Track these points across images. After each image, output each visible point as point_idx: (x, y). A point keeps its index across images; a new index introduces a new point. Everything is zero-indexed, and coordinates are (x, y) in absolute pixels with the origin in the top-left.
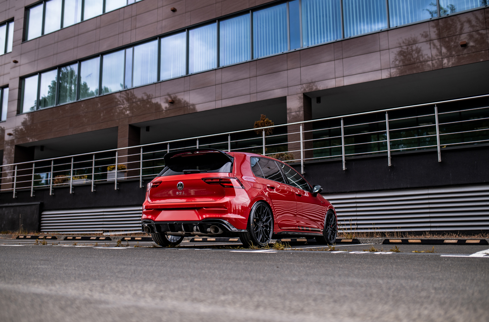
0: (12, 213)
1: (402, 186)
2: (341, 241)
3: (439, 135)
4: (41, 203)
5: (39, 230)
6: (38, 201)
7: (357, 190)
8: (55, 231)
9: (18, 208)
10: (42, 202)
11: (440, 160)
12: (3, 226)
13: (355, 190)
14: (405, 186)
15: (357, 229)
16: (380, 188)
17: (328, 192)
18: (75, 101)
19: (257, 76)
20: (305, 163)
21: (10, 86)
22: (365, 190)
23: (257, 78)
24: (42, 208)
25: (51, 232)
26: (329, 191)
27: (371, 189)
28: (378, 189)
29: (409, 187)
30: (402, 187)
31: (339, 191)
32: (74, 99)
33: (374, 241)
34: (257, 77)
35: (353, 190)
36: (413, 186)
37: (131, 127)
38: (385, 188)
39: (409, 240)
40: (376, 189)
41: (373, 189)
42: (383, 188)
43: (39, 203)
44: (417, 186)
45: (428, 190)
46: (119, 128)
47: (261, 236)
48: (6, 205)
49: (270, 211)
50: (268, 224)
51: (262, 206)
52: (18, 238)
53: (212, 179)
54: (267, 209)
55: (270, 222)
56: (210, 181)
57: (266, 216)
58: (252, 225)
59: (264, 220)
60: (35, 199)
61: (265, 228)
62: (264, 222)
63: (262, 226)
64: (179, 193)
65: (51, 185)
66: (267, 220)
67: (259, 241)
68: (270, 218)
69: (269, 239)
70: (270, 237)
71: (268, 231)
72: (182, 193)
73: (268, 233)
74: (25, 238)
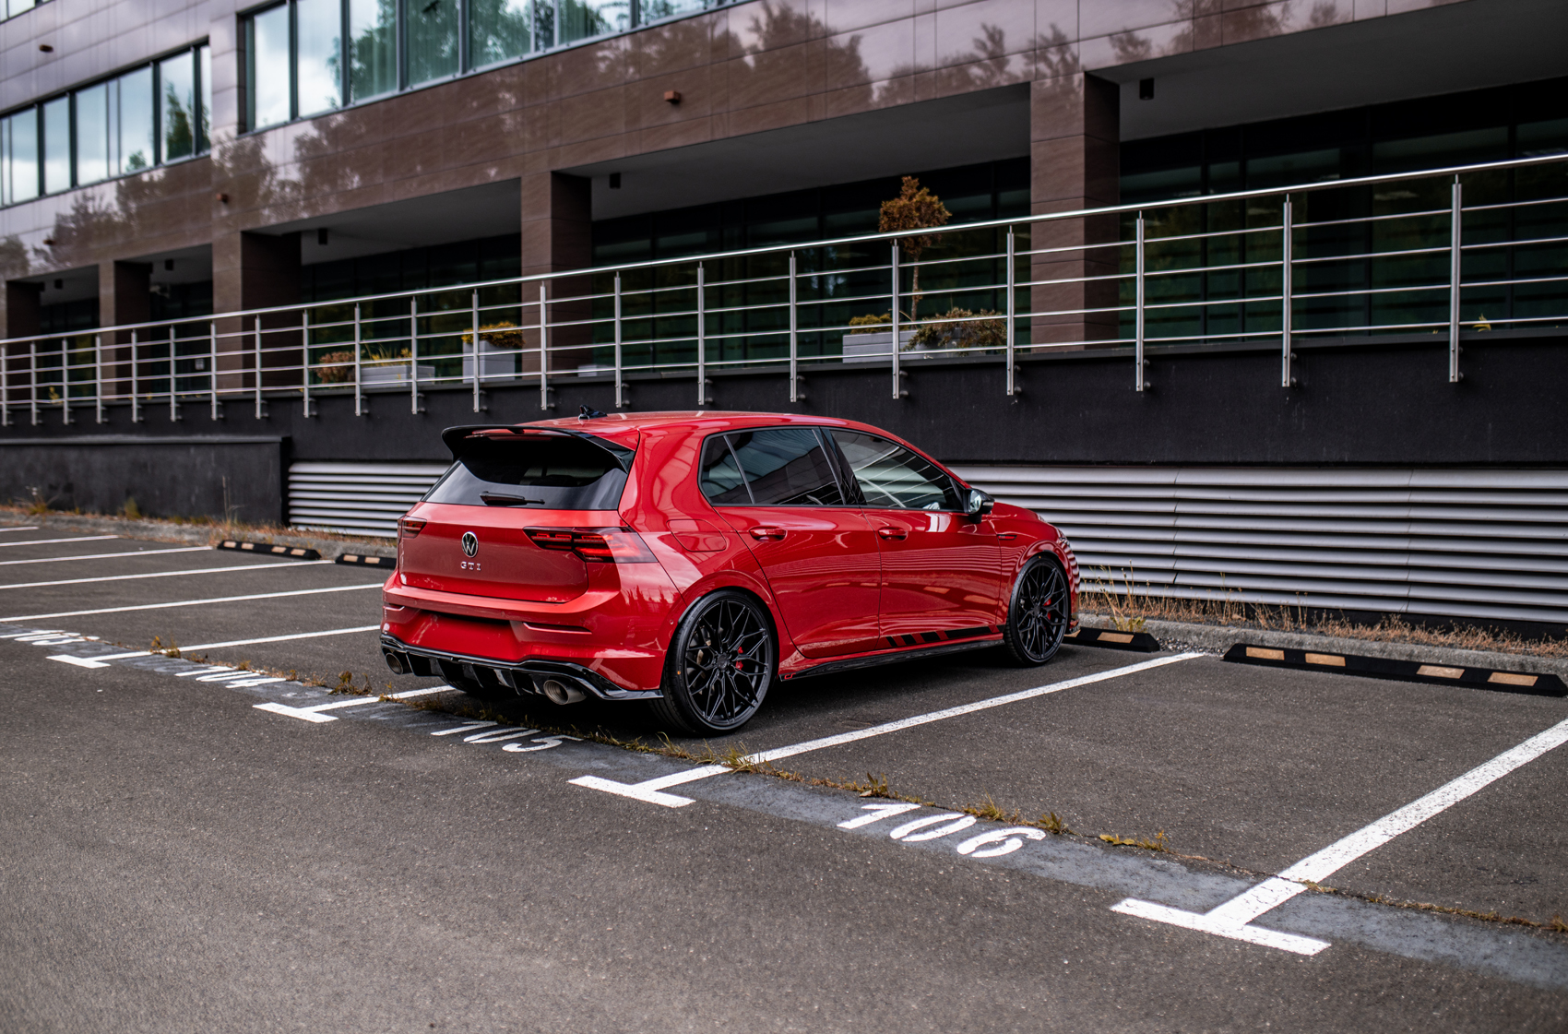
0: (214, 465)
1: (1323, 457)
2: (1099, 638)
3: (1461, 288)
4: (283, 439)
5: (285, 519)
6: (275, 432)
7: (1179, 458)
8: (325, 526)
9: (226, 450)
10: (288, 435)
11: (1454, 374)
12: (193, 499)
13: (1172, 458)
14: (1335, 457)
15: (1173, 586)
16: (1254, 458)
17: (1088, 459)
18: (396, 92)
19: (935, 11)
20: (1021, 359)
21: (212, 41)
22: (1205, 460)
23: (936, 16)
24: (289, 454)
25: (315, 525)
26: (1093, 457)
27: (1224, 459)
28: (1248, 459)
29: (1346, 460)
30: (1323, 460)
31: (1123, 459)
32: (393, 86)
33: (1212, 638)
34: (939, 13)
35: (1166, 459)
36: (1362, 459)
37: (560, 178)
38: (1269, 458)
39: (1307, 655)
40: (1239, 459)
41: (1231, 459)
42: (1262, 460)
43: (278, 438)
44: (1375, 459)
45: (1410, 473)
46: (524, 182)
47: (720, 700)
48: (199, 438)
49: (759, 616)
50: (754, 656)
51: (725, 604)
52: (221, 547)
53: (552, 534)
54: (746, 611)
55: (762, 649)
56: (548, 538)
57: (745, 634)
58: (679, 673)
59: (734, 649)
60: (269, 424)
61: (737, 672)
62: (735, 654)
63: (728, 668)
64: (468, 566)
65: (305, 388)
66: (747, 646)
67: (709, 719)
68: (760, 636)
69: (753, 702)
70: (760, 695)
71: (752, 678)
72: (475, 567)
73: (753, 684)
74: (238, 548)
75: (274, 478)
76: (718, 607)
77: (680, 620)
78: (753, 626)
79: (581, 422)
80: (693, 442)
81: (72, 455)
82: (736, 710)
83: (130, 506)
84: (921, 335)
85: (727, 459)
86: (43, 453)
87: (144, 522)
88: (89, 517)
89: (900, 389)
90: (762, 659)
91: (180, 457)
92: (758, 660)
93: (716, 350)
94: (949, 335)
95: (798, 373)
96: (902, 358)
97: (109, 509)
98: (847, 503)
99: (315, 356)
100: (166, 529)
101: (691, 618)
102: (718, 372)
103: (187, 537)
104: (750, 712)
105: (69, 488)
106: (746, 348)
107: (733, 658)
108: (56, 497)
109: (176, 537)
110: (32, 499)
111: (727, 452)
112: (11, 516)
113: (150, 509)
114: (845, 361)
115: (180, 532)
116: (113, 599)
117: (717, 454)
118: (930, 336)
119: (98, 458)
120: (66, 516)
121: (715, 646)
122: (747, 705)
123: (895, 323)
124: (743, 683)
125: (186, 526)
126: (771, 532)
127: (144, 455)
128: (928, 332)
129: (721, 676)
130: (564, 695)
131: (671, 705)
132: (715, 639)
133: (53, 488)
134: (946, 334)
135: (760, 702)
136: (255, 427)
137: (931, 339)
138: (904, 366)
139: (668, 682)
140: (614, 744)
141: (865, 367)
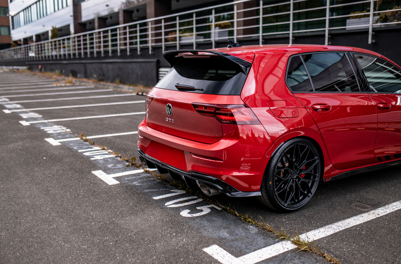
6: (155, 58)
10: (158, 59)
24: (159, 65)
43: (156, 60)
47: (292, 195)
48: (135, 60)
49: (315, 150)
50: (311, 171)
51: (297, 145)
52: (138, 94)
53: (206, 107)
54: (308, 148)
55: (315, 167)
56: (203, 109)
57: (307, 160)
58: (270, 183)
59: (301, 168)
60: (153, 56)
61: (302, 180)
62: (301, 171)
63: (297, 177)
64: (169, 120)
65: (163, 44)
66: (308, 166)
67: (286, 205)
68: (315, 161)
69: (310, 195)
70: (313, 190)
71: (309, 182)
72: (171, 121)
73: (310, 185)
74: (142, 95)
75: (154, 72)
76: (293, 147)
77: (272, 155)
78: (312, 156)
79: (228, 49)
80: (284, 59)
81: (104, 65)
82: (300, 198)
83: (118, 81)
84: (381, 18)
85: (301, 68)
86: (97, 65)
87: (121, 86)
88: (108, 84)
89: (372, 39)
90: (315, 172)
91: (130, 66)
92: (313, 173)
93: (297, 26)
94: (393, 17)
95: (329, 34)
96: (374, 27)
97: (113, 81)
98: (362, 90)
99: (166, 34)
100: (125, 88)
101: (278, 154)
102: (297, 35)
103: (131, 91)
104: (307, 199)
105: (104, 75)
106: (307, 25)
107: (300, 173)
108: (101, 77)
109: (127, 90)
110: (94, 78)
111: (301, 64)
112: (89, 83)
113: (123, 82)
114: (347, 29)
115: (129, 89)
116: (91, 113)
117: (296, 65)
118: (384, 18)
119: (110, 67)
120: (102, 83)
121: (290, 166)
122: (305, 196)
123: (371, 13)
124: (305, 186)
125: (131, 87)
126: (322, 107)
127: (121, 65)
128: (384, 17)
129: (293, 182)
130: (210, 192)
131: (266, 198)
132: (291, 163)
133: (100, 75)
134: (391, 17)
135: (313, 194)
136: (150, 57)
137: (385, 19)
138: (374, 30)
139: (264, 188)
140: (236, 215)
141: (357, 31)
